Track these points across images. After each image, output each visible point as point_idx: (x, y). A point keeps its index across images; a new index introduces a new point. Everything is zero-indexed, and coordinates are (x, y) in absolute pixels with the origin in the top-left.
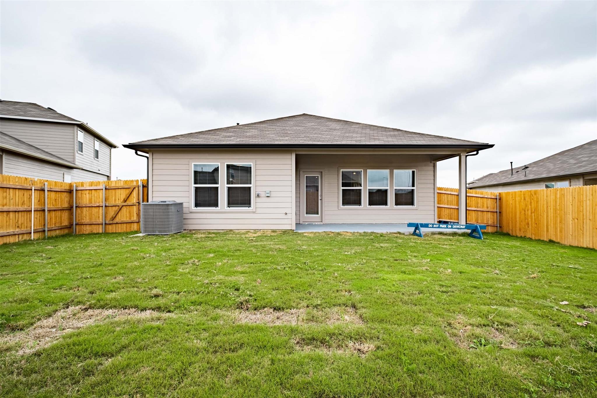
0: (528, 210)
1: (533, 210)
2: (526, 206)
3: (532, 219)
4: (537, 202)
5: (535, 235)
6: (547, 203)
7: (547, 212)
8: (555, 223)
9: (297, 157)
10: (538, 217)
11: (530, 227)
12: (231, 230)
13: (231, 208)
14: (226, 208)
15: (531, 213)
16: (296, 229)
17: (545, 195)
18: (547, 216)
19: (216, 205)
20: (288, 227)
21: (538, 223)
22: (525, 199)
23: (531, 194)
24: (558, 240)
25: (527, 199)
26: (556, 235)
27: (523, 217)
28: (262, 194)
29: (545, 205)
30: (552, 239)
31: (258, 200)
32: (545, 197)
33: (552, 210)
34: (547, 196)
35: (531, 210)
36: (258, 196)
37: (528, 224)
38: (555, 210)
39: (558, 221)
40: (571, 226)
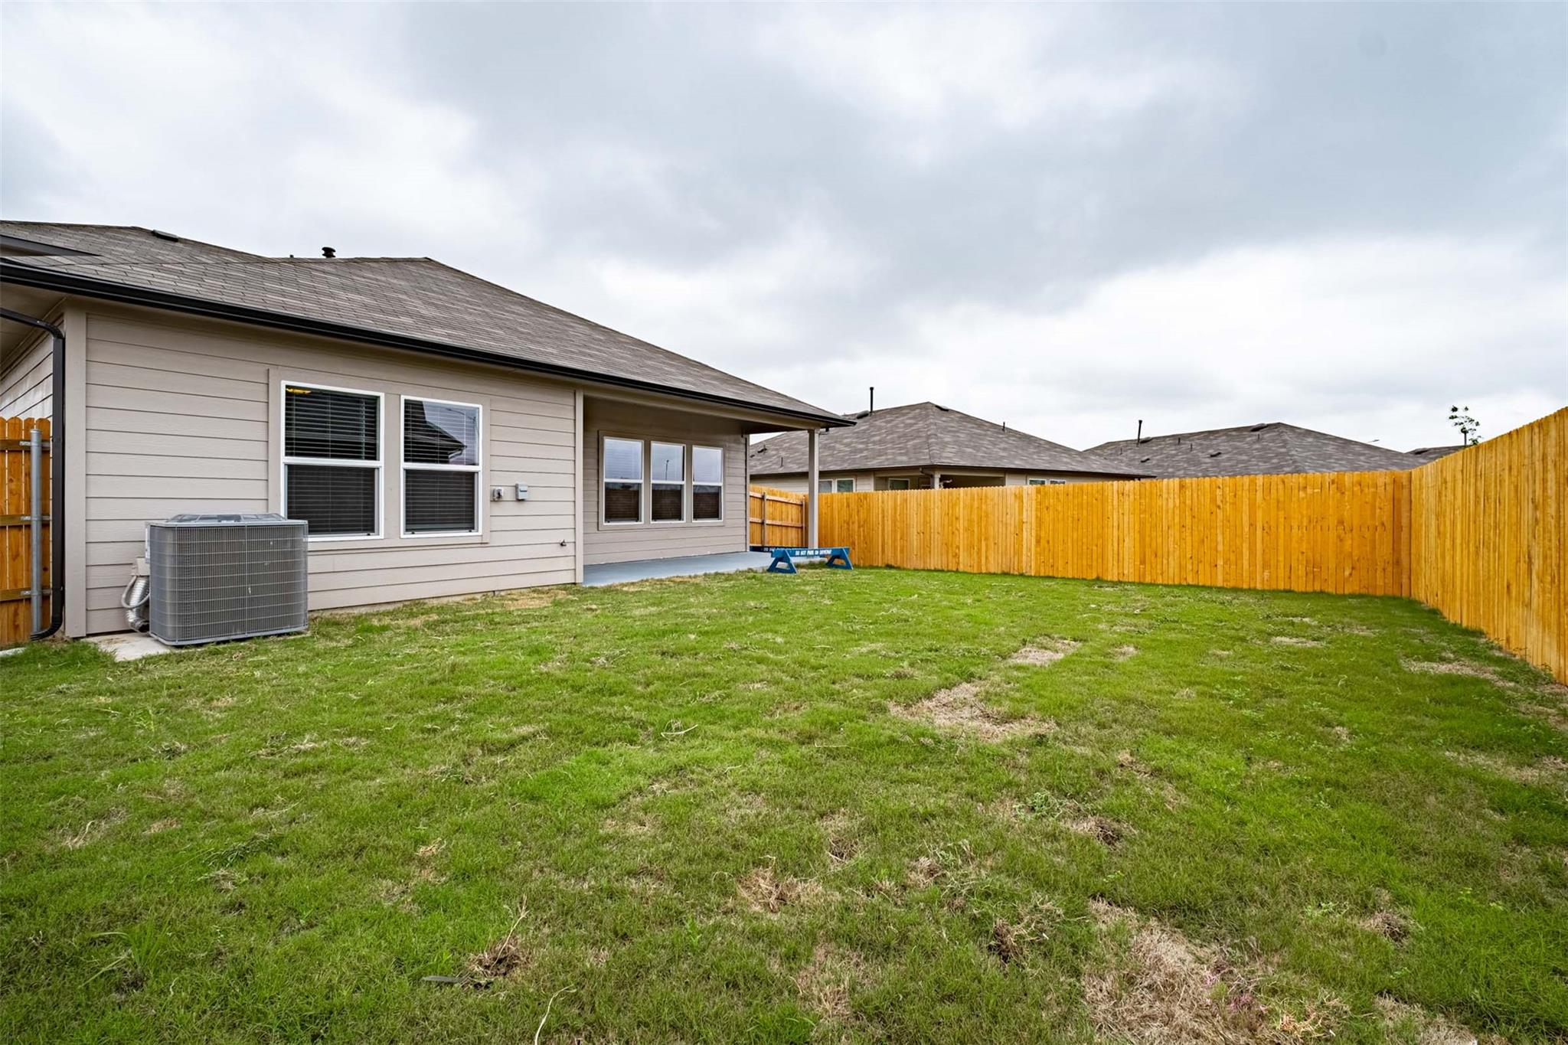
0: (853, 523)
1: (862, 523)
2: (851, 516)
3: (859, 536)
4: (869, 510)
5: (864, 560)
6: (883, 511)
7: (883, 525)
8: (894, 541)
9: (587, 402)
10: (869, 533)
11: (857, 550)
12: (417, 602)
13: (417, 535)
14: (402, 536)
15: (859, 527)
16: (584, 583)
17: (880, 501)
18: (883, 530)
19: (369, 527)
20: (567, 578)
21: (868, 541)
22: (848, 506)
23: (860, 498)
24: (899, 564)
25: (853, 505)
26: (895, 556)
27: (845, 534)
28: (507, 494)
29: (880, 516)
30: (890, 563)
31: (498, 509)
32: (880, 504)
33: (890, 522)
34: (883, 502)
35: (859, 523)
36: (497, 497)
37: (853, 543)
38: (894, 521)
39: (899, 538)
40: (915, 543)
